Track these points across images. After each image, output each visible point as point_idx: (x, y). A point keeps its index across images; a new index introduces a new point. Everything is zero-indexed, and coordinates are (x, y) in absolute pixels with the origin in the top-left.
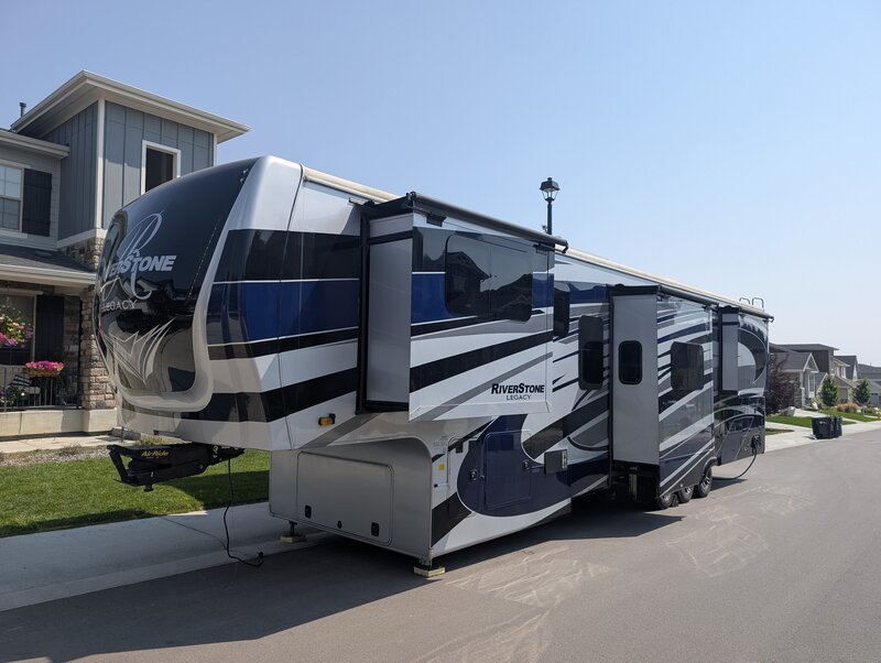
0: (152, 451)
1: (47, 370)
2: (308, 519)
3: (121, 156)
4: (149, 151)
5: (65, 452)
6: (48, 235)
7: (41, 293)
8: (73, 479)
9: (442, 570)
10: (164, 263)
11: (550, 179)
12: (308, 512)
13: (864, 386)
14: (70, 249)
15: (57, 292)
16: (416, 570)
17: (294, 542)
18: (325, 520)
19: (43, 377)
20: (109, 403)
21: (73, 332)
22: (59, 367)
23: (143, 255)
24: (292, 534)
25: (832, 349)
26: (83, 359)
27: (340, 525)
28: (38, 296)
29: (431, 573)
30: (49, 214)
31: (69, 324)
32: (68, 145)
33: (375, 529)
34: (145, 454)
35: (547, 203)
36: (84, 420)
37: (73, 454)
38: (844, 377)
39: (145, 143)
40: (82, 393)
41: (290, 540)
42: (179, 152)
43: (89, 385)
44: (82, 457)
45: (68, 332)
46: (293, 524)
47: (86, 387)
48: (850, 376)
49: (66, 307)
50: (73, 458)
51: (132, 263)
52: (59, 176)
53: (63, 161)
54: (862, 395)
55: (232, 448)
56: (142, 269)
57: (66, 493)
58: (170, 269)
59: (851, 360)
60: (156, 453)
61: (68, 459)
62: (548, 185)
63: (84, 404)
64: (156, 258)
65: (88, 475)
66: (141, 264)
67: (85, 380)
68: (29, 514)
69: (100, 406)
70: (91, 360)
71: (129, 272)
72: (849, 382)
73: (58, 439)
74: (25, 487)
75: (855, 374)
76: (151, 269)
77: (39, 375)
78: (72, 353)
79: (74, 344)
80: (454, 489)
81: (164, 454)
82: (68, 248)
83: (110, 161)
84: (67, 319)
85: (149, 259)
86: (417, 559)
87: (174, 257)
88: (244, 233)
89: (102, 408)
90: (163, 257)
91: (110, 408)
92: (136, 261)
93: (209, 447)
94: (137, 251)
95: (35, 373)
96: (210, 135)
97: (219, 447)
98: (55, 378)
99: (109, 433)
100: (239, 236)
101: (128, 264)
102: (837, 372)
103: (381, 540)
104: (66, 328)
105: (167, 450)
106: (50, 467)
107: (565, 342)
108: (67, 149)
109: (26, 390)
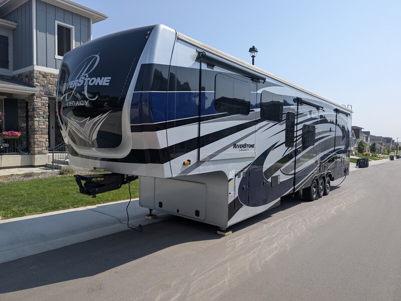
0: (97, 178)
1: (13, 135)
2: (160, 208)
3: (45, 28)
4: (59, 26)
5: (26, 175)
6: (8, 68)
7: (6, 97)
8: (34, 189)
9: (231, 232)
10: (104, 81)
11: (253, 46)
12: (161, 205)
13: (374, 145)
14: (20, 75)
15: (14, 97)
16: (218, 232)
17: (153, 219)
18: (170, 208)
19: (11, 139)
20: (44, 151)
21: (23, 117)
22: (19, 134)
23: (91, 76)
24: (150, 215)
25: (361, 128)
26: (30, 130)
27: (178, 211)
28: (5, 99)
29: (226, 234)
30: (8, 58)
31: (21, 113)
32: (16, 22)
33: (197, 213)
34: (93, 179)
35: (252, 58)
36: (32, 160)
37: (31, 176)
38: (365, 140)
39: (57, 22)
40: (31, 147)
41: (150, 218)
42: (73, 27)
43: (34, 143)
44: (35, 177)
45: (21, 117)
46: (151, 210)
47: (32, 143)
48: (367, 140)
49: (19, 104)
50: (31, 178)
51: (84, 81)
52: (12, 38)
53: (14, 30)
54: (373, 149)
55: (133, 176)
56: (91, 84)
57: (34, 196)
58: (108, 84)
59: (368, 133)
60: (99, 179)
61: (28, 179)
62: (253, 50)
63: (32, 152)
64: (99, 78)
65: (41, 186)
66: (90, 81)
67: (32, 140)
68: (19, 207)
69: (40, 153)
70: (34, 131)
71: (83, 86)
72: (366, 143)
73: (20, 169)
74: (13, 193)
75: (369, 139)
76: (96, 84)
77: (9, 138)
78: (23, 127)
79: (24, 123)
80: (237, 195)
81: (102, 179)
82: (19, 75)
83: (39, 31)
84: (19, 111)
85: (94, 79)
86: (219, 227)
87: (110, 78)
88: (151, 66)
89: (40, 154)
90: (103, 78)
91: (45, 154)
92: (87, 80)
93: (122, 175)
94: (87, 75)
95: (7, 137)
96: (89, 20)
97: (127, 175)
98: (16, 140)
99: (45, 166)
100: (147, 67)
101: (82, 82)
102: (362, 138)
103: (201, 218)
104: (19, 115)
105: (103, 177)
106: (22, 183)
107: (281, 125)
108: (16, 24)
109: (3, 145)
